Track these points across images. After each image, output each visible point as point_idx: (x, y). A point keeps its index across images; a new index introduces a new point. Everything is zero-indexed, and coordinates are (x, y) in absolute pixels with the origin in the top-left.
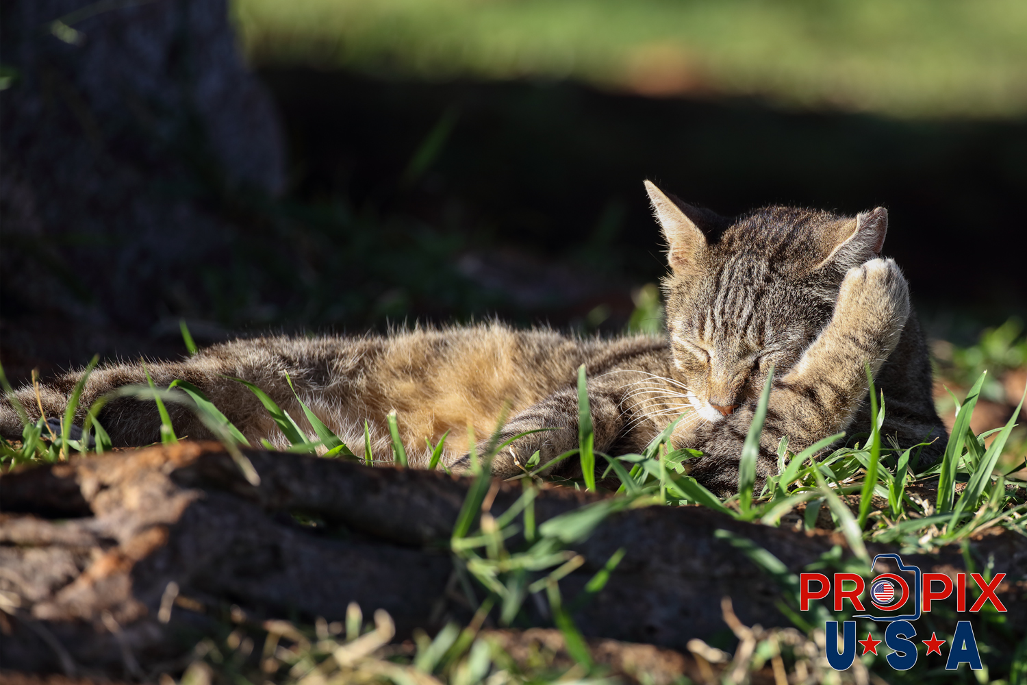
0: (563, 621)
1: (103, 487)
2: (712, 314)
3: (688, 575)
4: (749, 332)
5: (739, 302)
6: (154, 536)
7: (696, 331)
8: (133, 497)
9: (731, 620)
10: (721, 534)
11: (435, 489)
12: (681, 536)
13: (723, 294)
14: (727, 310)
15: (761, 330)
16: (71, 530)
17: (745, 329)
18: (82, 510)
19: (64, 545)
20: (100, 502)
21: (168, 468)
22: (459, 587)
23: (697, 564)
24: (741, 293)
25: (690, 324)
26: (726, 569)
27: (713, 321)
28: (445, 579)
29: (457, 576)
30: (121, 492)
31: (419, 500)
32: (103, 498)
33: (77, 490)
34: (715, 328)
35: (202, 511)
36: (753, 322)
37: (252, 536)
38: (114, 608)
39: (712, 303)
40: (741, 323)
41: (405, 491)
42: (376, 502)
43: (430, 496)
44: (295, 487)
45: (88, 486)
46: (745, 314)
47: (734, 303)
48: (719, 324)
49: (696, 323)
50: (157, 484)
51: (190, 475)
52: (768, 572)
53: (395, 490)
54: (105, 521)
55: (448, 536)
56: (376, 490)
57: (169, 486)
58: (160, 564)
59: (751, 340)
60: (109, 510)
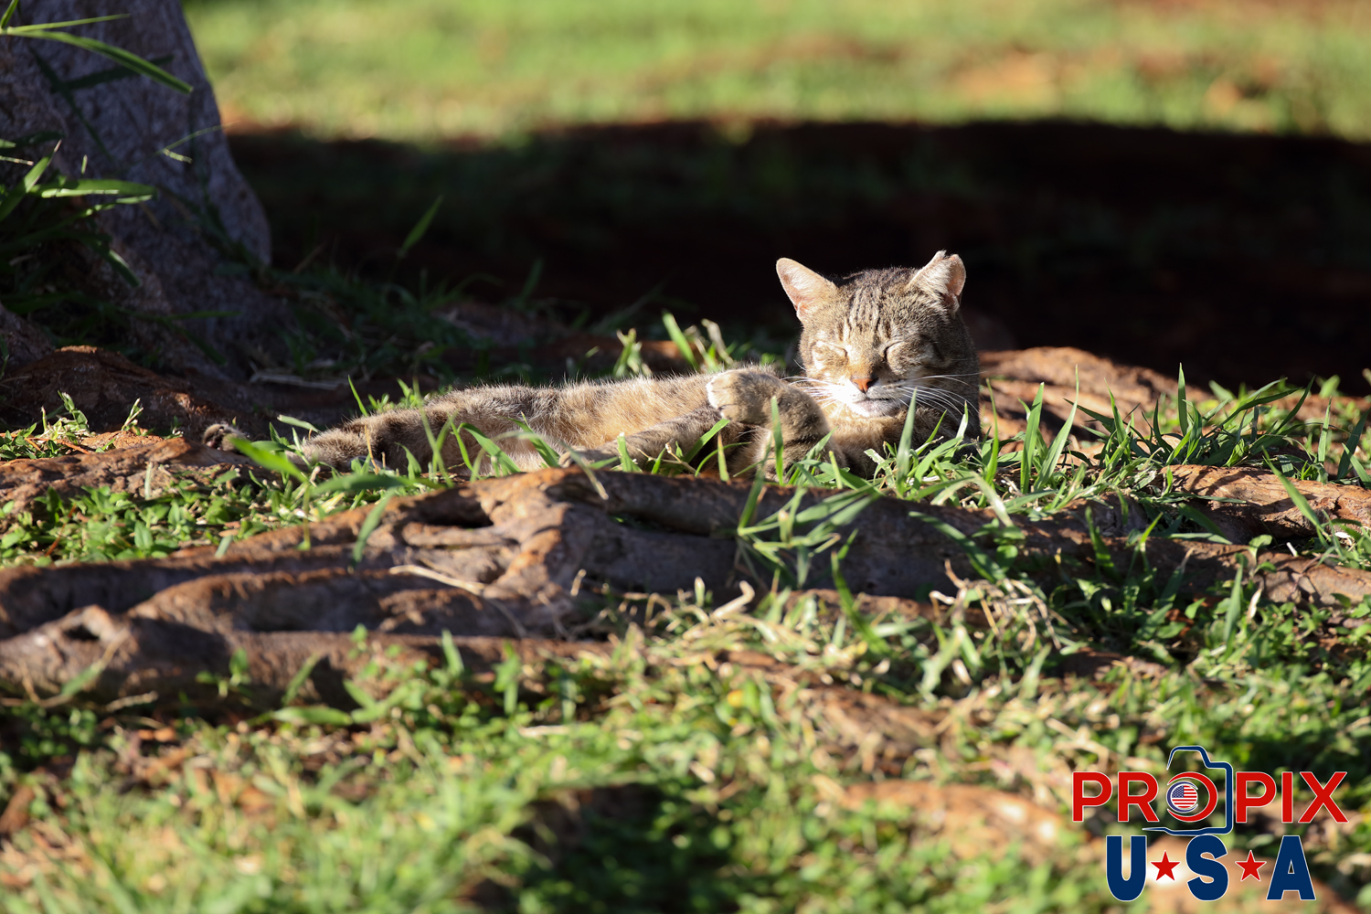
0: (839, 582)
1: (499, 503)
2: (848, 320)
3: (891, 545)
4: (879, 328)
5: (868, 312)
6: (551, 536)
7: (837, 336)
8: (521, 510)
9: (951, 575)
10: (913, 514)
11: (717, 492)
12: (885, 517)
13: (856, 308)
14: (859, 317)
15: (888, 327)
16: (483, 534)
17: (877, 327)
18: (483, 521)
19: (481, 545)
20: (496, 515)
21: (544, 487)
22: (742, 560)
23: (897, 537)
24: (868, 306)
25: (832, 332)
26: (918, 539)
27: (849, 325)
28: (732, 557)
29: (740, 552)
30: (511, 507)
31: (707, 501)
32: (499, 510)
33: (478, 506)
34: (851, 328)
35: (574, 516)
36: (881, 322)
37: (603, 532)
38: (541, 588)
39: (847, 314)
40: (873, 323)
41: (697, 495)
42: (678, 504)
43: (714, 498)
44: (625, 496)
45: (486, 504)
46: (875, 317)
47: (864, 312)
48: (854, 325)
49: (836, 330)
50: (538, 499)
51: (557, 491)
52: (953, 539)
53: (690, 495)
54: (502, 527)
55: (735, 527)
56: (678, 496)
57: (547, 501)
58: (560, 556)
59: (881, 333)
60: (504, 520)
